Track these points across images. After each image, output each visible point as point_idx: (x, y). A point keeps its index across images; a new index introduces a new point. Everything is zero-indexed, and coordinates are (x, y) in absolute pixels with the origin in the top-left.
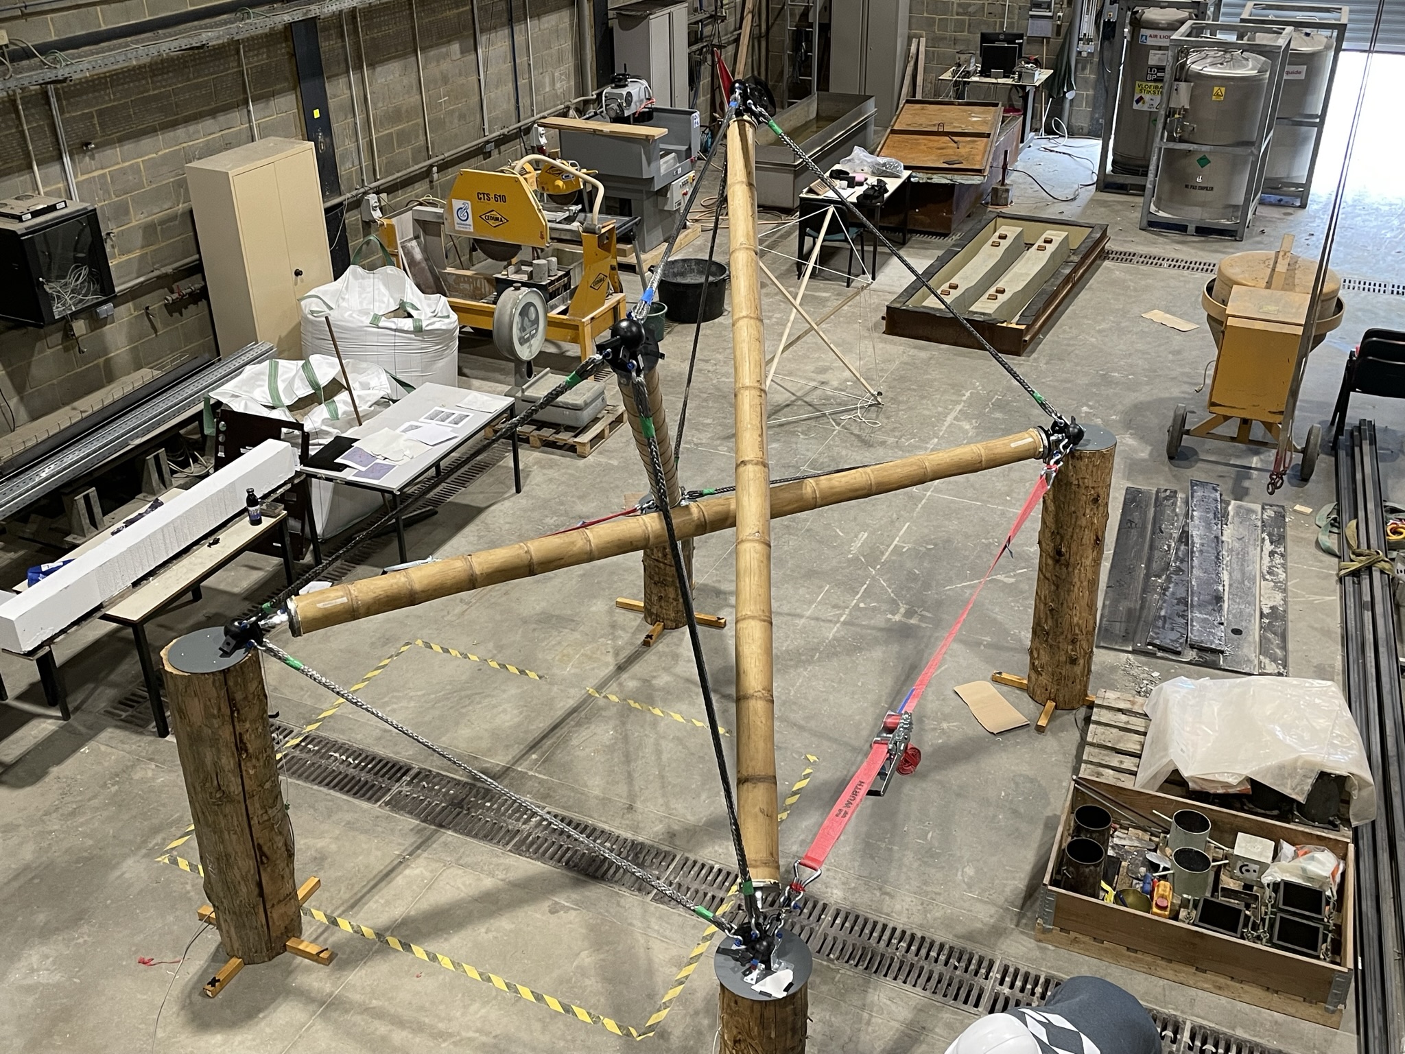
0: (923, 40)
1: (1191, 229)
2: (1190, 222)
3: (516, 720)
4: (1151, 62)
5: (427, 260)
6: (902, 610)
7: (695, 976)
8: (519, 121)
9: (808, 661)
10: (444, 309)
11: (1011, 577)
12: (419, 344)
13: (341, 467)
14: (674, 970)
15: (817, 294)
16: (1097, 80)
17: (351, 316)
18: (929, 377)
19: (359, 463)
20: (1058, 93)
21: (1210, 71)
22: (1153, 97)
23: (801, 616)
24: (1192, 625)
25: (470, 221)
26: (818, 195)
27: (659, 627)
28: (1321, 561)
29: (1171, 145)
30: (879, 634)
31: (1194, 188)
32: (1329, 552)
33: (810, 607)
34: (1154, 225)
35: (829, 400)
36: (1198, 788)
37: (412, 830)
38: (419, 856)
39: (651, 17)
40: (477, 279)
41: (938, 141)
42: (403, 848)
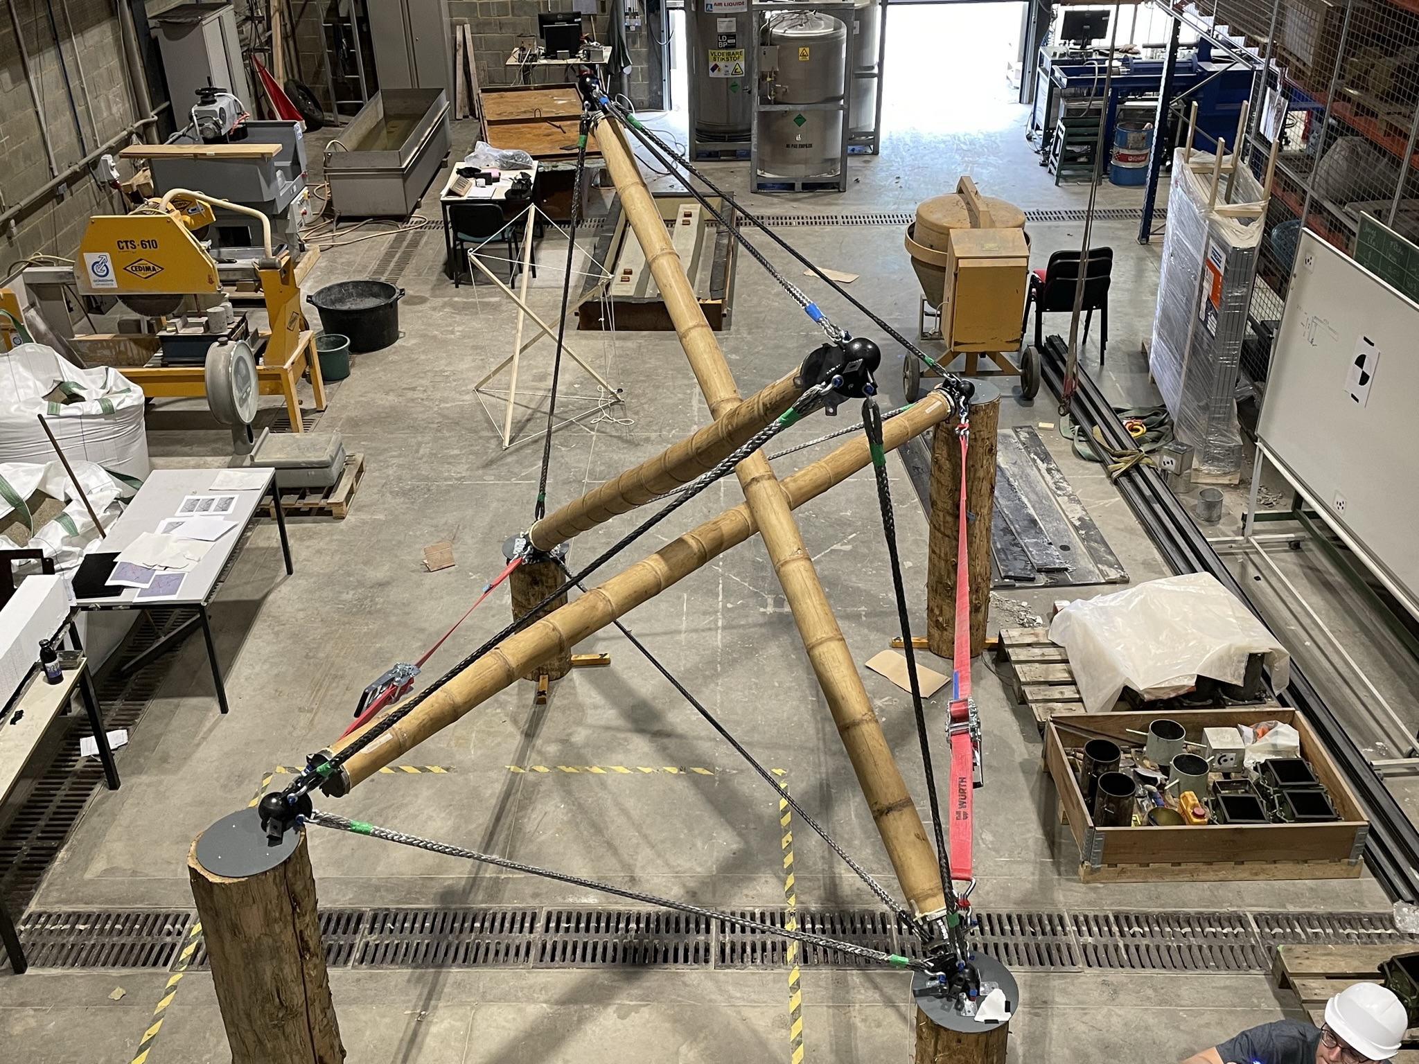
0: (467, 27)
1: (798, 186)
2: (796, 179)
3: (450, 823)
4: (720, 30)
5: (51, 328)
6: (770, 601)
7: (807, 1031)
8: (85, 156)
9: (713, 675)
10: (119, 382)
11: (846, 544)
12: (111, 428)
13: (117, 590)
14: (784, 1032)
15: (486, 300)
16: (649, 53)
17: (18, 409)
18: (648, 366)
19: (137, 580)
20: (616, 69)
21: (791, 33)
22: (727, 64)
23: (679, 632)
24: (1030, 552)
25: (111, 275)
26: (460, 196)
27: (544, 681)
28: (1088, 469)
29: (768, 108)
30: (763, 630)
31: (795, 146)
32: (1090, 459)
33: (681, 620)
34: (762, 187)
35: (567, 406)
36: (1153, 698)
37: (409, 981)
38: (436, 1008)
39: (204, 22)
40: (119, 342)
41: (540, 128)
42: (411, 1005)
